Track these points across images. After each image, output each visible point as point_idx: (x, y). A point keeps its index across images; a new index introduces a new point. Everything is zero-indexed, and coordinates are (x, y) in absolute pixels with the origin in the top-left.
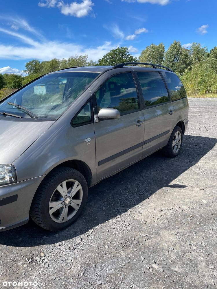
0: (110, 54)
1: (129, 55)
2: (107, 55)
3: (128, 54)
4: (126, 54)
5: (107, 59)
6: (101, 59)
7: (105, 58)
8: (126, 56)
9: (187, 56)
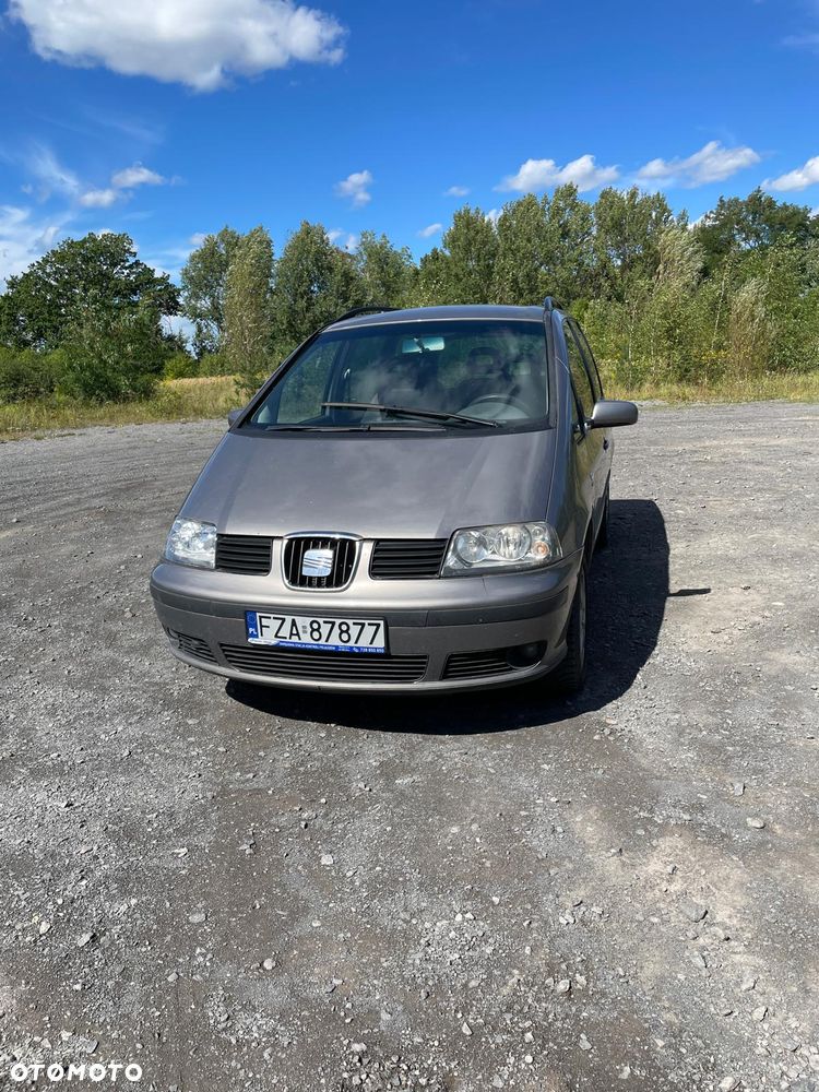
0: (60, 256)
1: (137, 263)
2: (46, 261)
3: (132, 260)
4: (123, 261)
5: (49, 275)
6: (20, 276)
7: (40, 273)
8: (126, 268)
9: (348, 278)
